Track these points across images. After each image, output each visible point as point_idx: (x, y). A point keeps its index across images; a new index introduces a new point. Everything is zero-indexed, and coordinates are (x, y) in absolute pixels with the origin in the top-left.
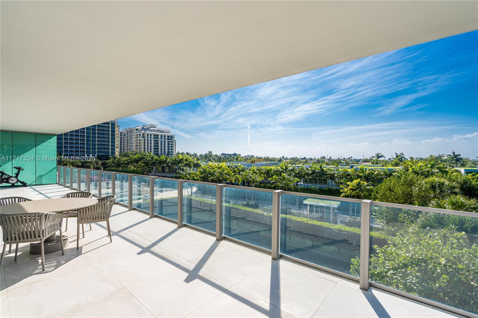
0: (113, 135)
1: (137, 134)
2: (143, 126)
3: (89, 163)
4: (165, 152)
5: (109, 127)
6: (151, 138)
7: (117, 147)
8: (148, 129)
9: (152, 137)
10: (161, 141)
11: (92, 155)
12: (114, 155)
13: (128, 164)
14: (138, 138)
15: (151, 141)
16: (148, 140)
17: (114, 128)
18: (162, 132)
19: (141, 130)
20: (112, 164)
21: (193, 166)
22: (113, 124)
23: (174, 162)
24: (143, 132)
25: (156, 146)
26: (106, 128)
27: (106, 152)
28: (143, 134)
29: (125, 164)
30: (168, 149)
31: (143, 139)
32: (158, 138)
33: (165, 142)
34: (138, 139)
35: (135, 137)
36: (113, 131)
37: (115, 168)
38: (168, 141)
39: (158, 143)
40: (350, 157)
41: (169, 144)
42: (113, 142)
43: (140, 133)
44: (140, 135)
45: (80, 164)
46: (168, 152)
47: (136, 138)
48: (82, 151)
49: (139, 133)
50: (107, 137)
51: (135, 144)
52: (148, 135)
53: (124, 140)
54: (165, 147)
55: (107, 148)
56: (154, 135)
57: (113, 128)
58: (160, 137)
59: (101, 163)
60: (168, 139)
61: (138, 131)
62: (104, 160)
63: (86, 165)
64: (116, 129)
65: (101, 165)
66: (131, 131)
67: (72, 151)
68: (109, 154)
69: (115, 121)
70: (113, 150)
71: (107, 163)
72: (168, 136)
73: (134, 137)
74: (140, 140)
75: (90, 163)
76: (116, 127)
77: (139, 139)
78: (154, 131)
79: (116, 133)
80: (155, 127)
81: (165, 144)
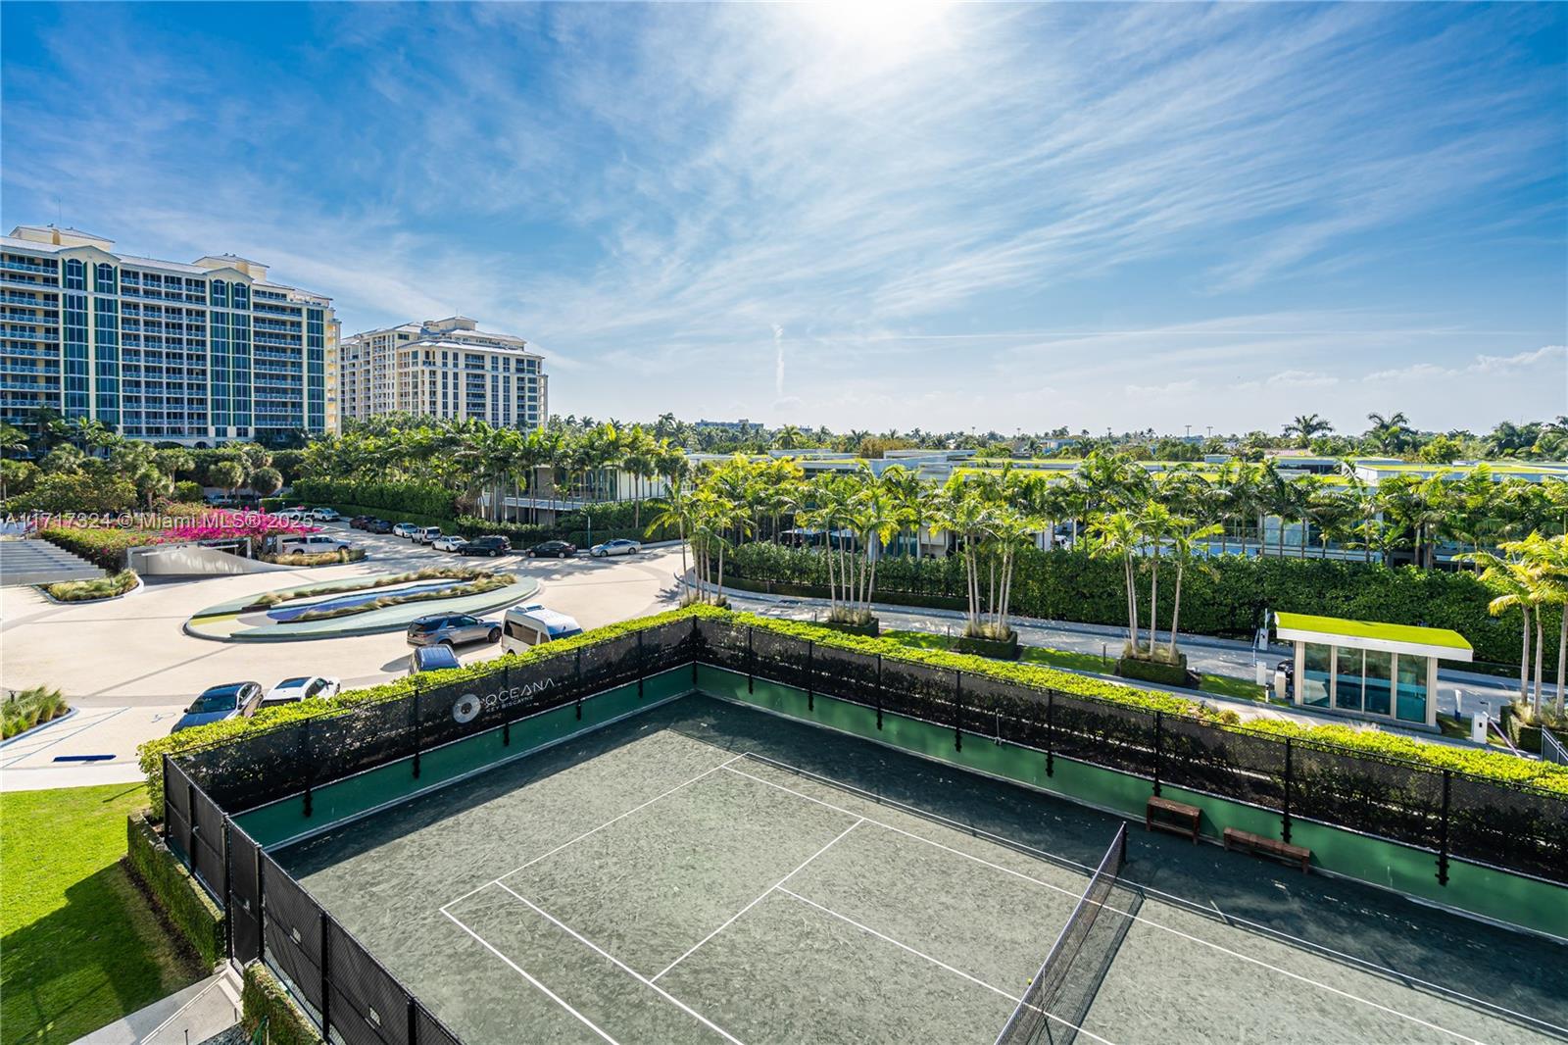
0: (317, 355)
1: (402, 351)
2: (425, 324)
3: (227, 460)
4: (507, 417)
5: (299, 324)
6: (456, 365)
7: (331, 400)
8: (445, 334)
9: (462, 362)
10: (495, 379)
11: (235, 429)
12: (319, 430)
13: (383, 463)
14: (406, 365)
15: (456, 376)
16: (445, 376)
17: (320, 329)
18: (497, 345)
19: (419, 338)
20: (318, 464)
21: (657, 466)
22: (316, 315)
23: (587, 454)
24: (428, 344)
25: (475, 395)
26: (288, 327)
27: (290, 419)
28: (427, 353)
29: (372, 461)
30: (521, 407)
31: (427, 370)
32: (483, 367)
33: (507, 380)
34: (406, 370)
35: (395, 362)
36: (316, 342)
37: (332, 480)
38: (518, 379)
39: (483, 386)
40: (1145, 431)
41: (523, 388)
42: (317, 381)
43: (415, 350)
44: (415, 355)
45: (192, 465)
46: (521, 416)
47: (400, 366)
48: (195, 417)
49: (410, 350)
50: (293, 363)
51: (395, 391)
52: (445, 355)
53: (354, 374)
54: (507, 398)
55: (294, 405)
56: (467, 356)
57: (316, 329)
58: (488, 364)
59: (274, 461)
60: (519, 370)
61: (406, 342)
62: (283, 446)
63: (212, 467)
64: (328, 333)
65: (272, 465)
66: (380, 340)
67: (155, 415)
68: (301, 425)
69: (324, 303)
70: (317, 408)
71: (298, 460)
72: (520, 361)
73: (391, 362)
74: (415, 376)
75: (231, 459)
76: (325, 324)
77: (411, 369)
78: (466, 340)
79: (328, 346)
80: (469, 326)
81: (507, 390)
